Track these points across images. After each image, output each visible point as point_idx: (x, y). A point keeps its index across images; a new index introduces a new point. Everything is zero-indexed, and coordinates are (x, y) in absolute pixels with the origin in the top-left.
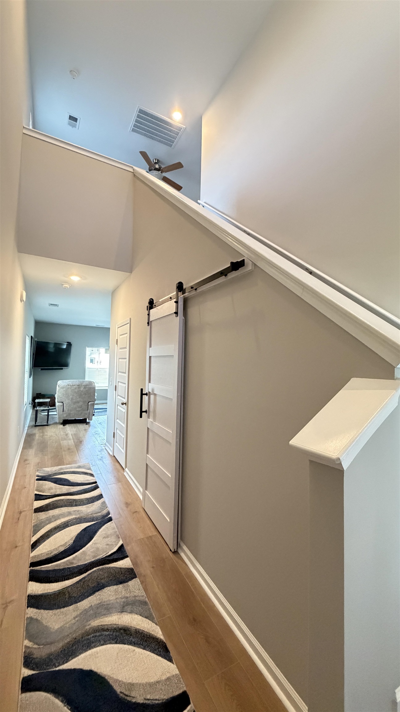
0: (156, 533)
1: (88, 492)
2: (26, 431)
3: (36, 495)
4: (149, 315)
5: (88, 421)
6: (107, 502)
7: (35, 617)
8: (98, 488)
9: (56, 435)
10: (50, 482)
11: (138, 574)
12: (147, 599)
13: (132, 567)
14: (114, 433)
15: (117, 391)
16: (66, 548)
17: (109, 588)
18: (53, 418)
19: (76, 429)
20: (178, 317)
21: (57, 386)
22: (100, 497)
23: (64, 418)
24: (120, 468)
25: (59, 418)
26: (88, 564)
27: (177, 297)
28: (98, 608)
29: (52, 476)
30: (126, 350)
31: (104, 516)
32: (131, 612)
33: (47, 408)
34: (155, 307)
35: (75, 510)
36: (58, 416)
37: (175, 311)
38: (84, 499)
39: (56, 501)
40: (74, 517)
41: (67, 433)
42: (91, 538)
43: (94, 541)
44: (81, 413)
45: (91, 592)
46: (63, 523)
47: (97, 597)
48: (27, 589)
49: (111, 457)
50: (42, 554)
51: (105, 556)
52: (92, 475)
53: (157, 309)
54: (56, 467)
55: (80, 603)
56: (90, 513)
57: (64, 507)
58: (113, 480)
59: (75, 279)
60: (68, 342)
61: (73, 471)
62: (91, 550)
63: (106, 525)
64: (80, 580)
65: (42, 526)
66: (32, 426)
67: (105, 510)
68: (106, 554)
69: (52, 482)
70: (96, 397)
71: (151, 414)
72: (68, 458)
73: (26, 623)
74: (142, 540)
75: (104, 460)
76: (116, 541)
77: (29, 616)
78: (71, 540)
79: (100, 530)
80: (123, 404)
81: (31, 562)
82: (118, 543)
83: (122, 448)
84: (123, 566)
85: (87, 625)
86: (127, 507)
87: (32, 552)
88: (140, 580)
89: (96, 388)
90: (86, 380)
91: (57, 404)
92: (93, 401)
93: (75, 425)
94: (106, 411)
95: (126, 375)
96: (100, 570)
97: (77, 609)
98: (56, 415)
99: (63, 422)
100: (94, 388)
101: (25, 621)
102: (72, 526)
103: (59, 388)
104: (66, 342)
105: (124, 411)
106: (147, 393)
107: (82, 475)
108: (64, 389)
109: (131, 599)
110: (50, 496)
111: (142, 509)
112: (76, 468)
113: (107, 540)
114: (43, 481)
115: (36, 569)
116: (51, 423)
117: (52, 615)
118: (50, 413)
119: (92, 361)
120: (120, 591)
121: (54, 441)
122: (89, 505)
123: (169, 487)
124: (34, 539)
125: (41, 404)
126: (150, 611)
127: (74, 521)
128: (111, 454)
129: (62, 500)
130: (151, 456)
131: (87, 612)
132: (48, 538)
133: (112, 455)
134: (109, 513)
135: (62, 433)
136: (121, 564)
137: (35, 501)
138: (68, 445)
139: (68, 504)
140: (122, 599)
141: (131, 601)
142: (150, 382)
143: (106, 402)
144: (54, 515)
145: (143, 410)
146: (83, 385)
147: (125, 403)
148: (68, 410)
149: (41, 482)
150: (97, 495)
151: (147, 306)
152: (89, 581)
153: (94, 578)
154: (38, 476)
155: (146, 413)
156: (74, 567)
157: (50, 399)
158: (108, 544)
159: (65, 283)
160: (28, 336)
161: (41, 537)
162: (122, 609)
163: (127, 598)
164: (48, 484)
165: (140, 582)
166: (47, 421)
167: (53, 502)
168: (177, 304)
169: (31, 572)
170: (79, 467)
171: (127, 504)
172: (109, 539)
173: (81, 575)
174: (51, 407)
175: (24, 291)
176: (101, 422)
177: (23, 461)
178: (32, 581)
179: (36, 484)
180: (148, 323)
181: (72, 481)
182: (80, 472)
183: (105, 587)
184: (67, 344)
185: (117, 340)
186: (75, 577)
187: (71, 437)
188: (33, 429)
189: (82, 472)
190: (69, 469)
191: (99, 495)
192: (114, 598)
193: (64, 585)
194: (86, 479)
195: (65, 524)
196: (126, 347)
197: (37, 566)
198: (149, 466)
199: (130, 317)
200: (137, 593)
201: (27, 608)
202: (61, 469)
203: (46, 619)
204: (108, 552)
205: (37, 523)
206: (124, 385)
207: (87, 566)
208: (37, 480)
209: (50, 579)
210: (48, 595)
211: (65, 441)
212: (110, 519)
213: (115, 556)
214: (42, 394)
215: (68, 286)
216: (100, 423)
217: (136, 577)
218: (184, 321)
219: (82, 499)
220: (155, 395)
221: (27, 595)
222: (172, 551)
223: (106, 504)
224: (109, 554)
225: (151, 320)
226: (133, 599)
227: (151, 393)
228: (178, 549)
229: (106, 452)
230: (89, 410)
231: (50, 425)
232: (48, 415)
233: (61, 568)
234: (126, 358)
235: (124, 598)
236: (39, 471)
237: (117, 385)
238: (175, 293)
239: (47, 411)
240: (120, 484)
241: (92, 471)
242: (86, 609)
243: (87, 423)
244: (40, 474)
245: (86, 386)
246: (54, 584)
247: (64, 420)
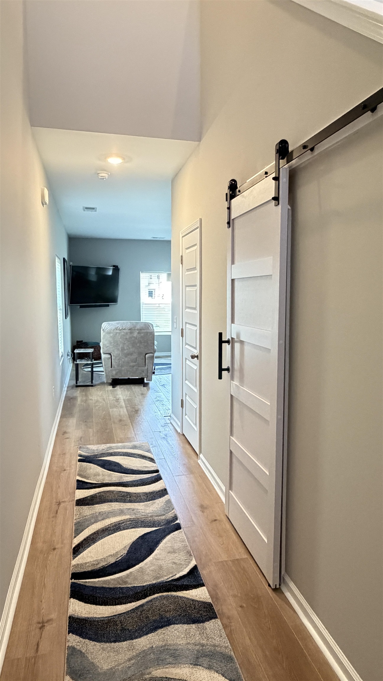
0: (245, 556)
1: (147, 485)
2: (65, 392)
3: (78, 481)
4: (229, 208)
5: (145, 381)
6: (173, 501)
7: (78, 648)
8: (160, 480)
9: (104, 400)
10: (96, 466)
11: (219, 614)
12: (232, 653)
13: (210, 601)
14: (182, 401)
15: (184, 338)
16: (117, 560)
17: (176, 626)
18: (99, 377)
19: (129, 392)
20: (280, 206)
21: (102, 330)
22: (163, 492)
23: (113, 376)
24: (192, 453)
25: (106, 376)
26: (147, 588)
27: (278, 169)
28: (161, 652)
29: (98, 458)
30: (196, 271)
31: (169, 522)
32: (210, 668)
33: (89, 362)
34: (239, 193)
35: (129, 508)
36: (106, 373)
37: (273, 196)
38: (142, 493)
39: (104, 492)
40: (128, 517)
41: (117, 398)
42: (151, 551)
43: (156, 555)
44: (137, 370)
45: (152, 627)
46: (113, 524)
47: (160, 637)
48: (69, 608)
49: (179, 435)
50: (86, 563)
51: (170, 579)
52: (152, 460)
53: (243, 196)
54: (103, 445)
55: (137, 640)
56: (149, 515)
57: (114, 502)
58: (182, 469)
59: (115, 161)
60: (114, 266)
61: (126, 453)
62: (151, 568)
63: (172, 534)
64: (137, 608)
65: (86, 525)
66: (72, 387)
67: (171, 513)
68: (172, 577)
69: (98, 465)
70: (155, 347)
71: (237, 374)
72: (119, 433)
73: (67, 654)
74: (225, 563)
75: (169, 439)
76: (186, 559)
77: (70, 645)
78: (124, 549)
79: (164, 541)
80: (193, 357)
81: (73, 572)
82: (189, 562)
83: (194, 424)
84: (197, 598)
85: (146, 673)
86: (203, 512)
87: (74, 559)
88: (222, 623)
89: (156, 334)
90: (141, 321)
91: (103, 356)
92: (152, 353)
93: (128, 386)
94: (170, 367)
95: (197, 312)
96: (164, 598)
97: (131, 648)
98: (103, 372)
99: (112, 381)
100: (152, 334)
101: (65, 650)
102: (125, 530)
103: (104, 333)
104: (111, 266)
105: (195, 367)
106: (229, 339)
107: (138, 459)
108: (111, 335)
109: (208, 648)
110: (97, 485)
111: (226, 517)
112: (131, 448)
113: (172, 556)
114: (87, 464)
115: (79, 583)
116: (97, 383)
117: (100, 650)
118: (95, 369)
119: (151, 294)
120: (192, 633)
121: (101, 408)
122: (148, 502)
123: (267, 491)
124: (77, 541)
125: (82, 356)
126: (237, 672)
127: (128, 523)
128: (179, 430)
129: (112, 492)
130: (237, 439)
131: (146, 654)
132: (94, 543)
133: (180, 433)
134: (176, 518)
135: (111, 398)
136: (194, 594)
137: (77, 489)
138: (120, 415)
139: (120, 498)
140: (196, 645)
141: (209, 652)
142: (233, 321)
143: (170, 355)
144: (101, 512)
145: (223, 367)
146: (136, 328)
147: (196, 355)
148: (118, 366)
149: (85, 464)
150: (159, 489)
151: (227, 194)
152: (148, 611)
153: (156, 609)
154: (80, 456)
155: (229, 372)
156: (128, 587)
157: (93, 349)
158: (175, 563)
159: (102, 170)
160: (59, 259)
161: (85, 539)
162: (196, 661)
163: (203, 645)
164: (93, 467)
165: (223, 625)
166: (90, 380)
167: (100, 493)
168: (278, 182)
169: (73, 585)
170: (135, 447)
171: (203, 508)
172: (176, 555)
173: (138, 601)
174: (95, 360)
175: (45, 188)
176: (164, 383)
177: (62, 433)
178: (74, 598)
179: (78, 467)
180: (229, 223)
181: (124, 466)
182: (135, 454)
183: (171, 625)
184: (113, 269)
185: (182, 256)
186: (130, 602)
187: (123, 404)
188: (73, 391)
189: (139, 455)
190: (121, 449)
191: (162, 490)
192: (184, 642)
193: (114, 611)
194: (145, 465)
195: (115, 525)
196: (195, 268)
197: (81, 579)
198: (235, 455)
199: (201, 218)
200: (217, 641)
201: (69, 633)
202: (111, 448)
203: (92, 653)
204: (174, 574)
205: (80, 520)
206: (194, 328)
207: (145, 590)
208: (80, 461)
209: (96, 599)
210: (94, 621)
211: (115, 409)
212: (178, 527)
213: (185, 582)
214: (84, 341)
215: (106, 175)
216: (163, 385)
217: (216, 617)
218: (290, 212)
219: (138, 493)
220: (242, 342)
221: (68, 615)
222: (272, 587)
223: (172, 505)
224: (176, 578)
225: (233, 217)
226: (213, 648)
227: (236, 339)
228: (282, 585)
229: (172, 427)
230: (147, 366)
231: (95, 386)
232: (92, 372)
233: (111, 586)
234: (196, 286)
235: (198, 645)
236: (82, 449)
237: (184, 328)
238: (274, 162)
239: (90, 366)
240: (191, 476)
241: (152, 454)
242: (145, 650)
243: (146, 385)
244: (83, 454)
245: (141, 330)
246: (102, 606)
247: (113, 379)
